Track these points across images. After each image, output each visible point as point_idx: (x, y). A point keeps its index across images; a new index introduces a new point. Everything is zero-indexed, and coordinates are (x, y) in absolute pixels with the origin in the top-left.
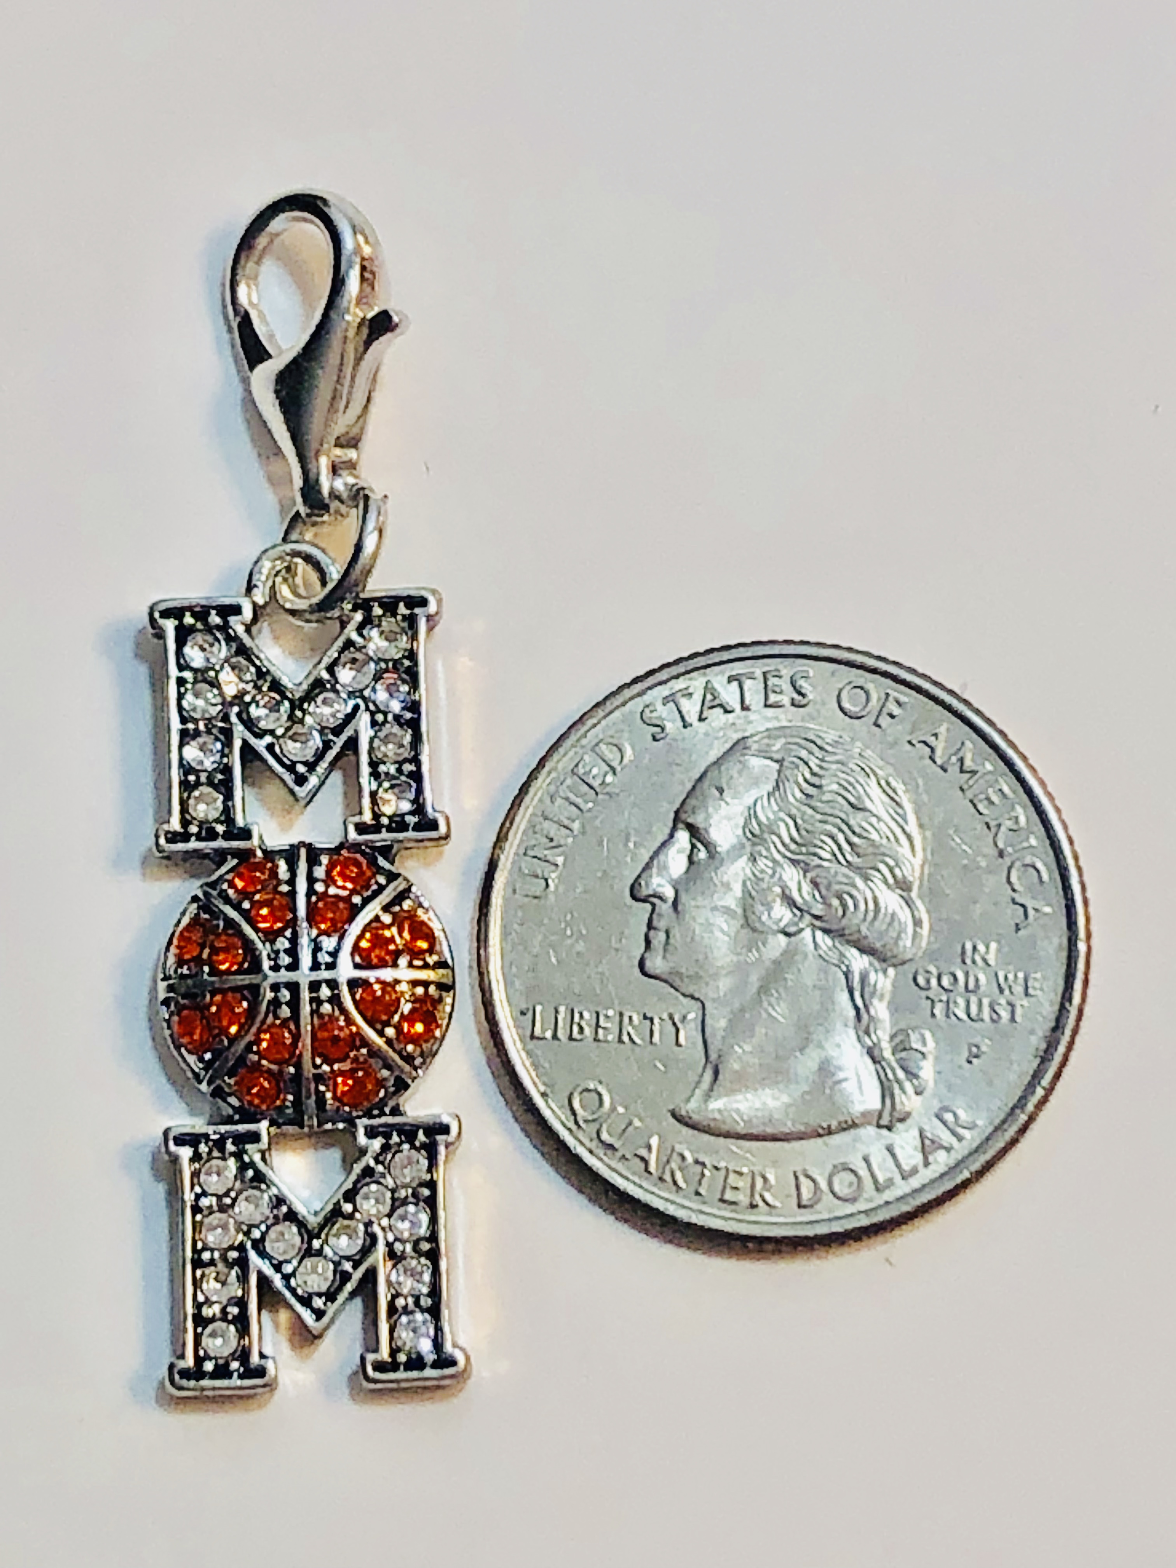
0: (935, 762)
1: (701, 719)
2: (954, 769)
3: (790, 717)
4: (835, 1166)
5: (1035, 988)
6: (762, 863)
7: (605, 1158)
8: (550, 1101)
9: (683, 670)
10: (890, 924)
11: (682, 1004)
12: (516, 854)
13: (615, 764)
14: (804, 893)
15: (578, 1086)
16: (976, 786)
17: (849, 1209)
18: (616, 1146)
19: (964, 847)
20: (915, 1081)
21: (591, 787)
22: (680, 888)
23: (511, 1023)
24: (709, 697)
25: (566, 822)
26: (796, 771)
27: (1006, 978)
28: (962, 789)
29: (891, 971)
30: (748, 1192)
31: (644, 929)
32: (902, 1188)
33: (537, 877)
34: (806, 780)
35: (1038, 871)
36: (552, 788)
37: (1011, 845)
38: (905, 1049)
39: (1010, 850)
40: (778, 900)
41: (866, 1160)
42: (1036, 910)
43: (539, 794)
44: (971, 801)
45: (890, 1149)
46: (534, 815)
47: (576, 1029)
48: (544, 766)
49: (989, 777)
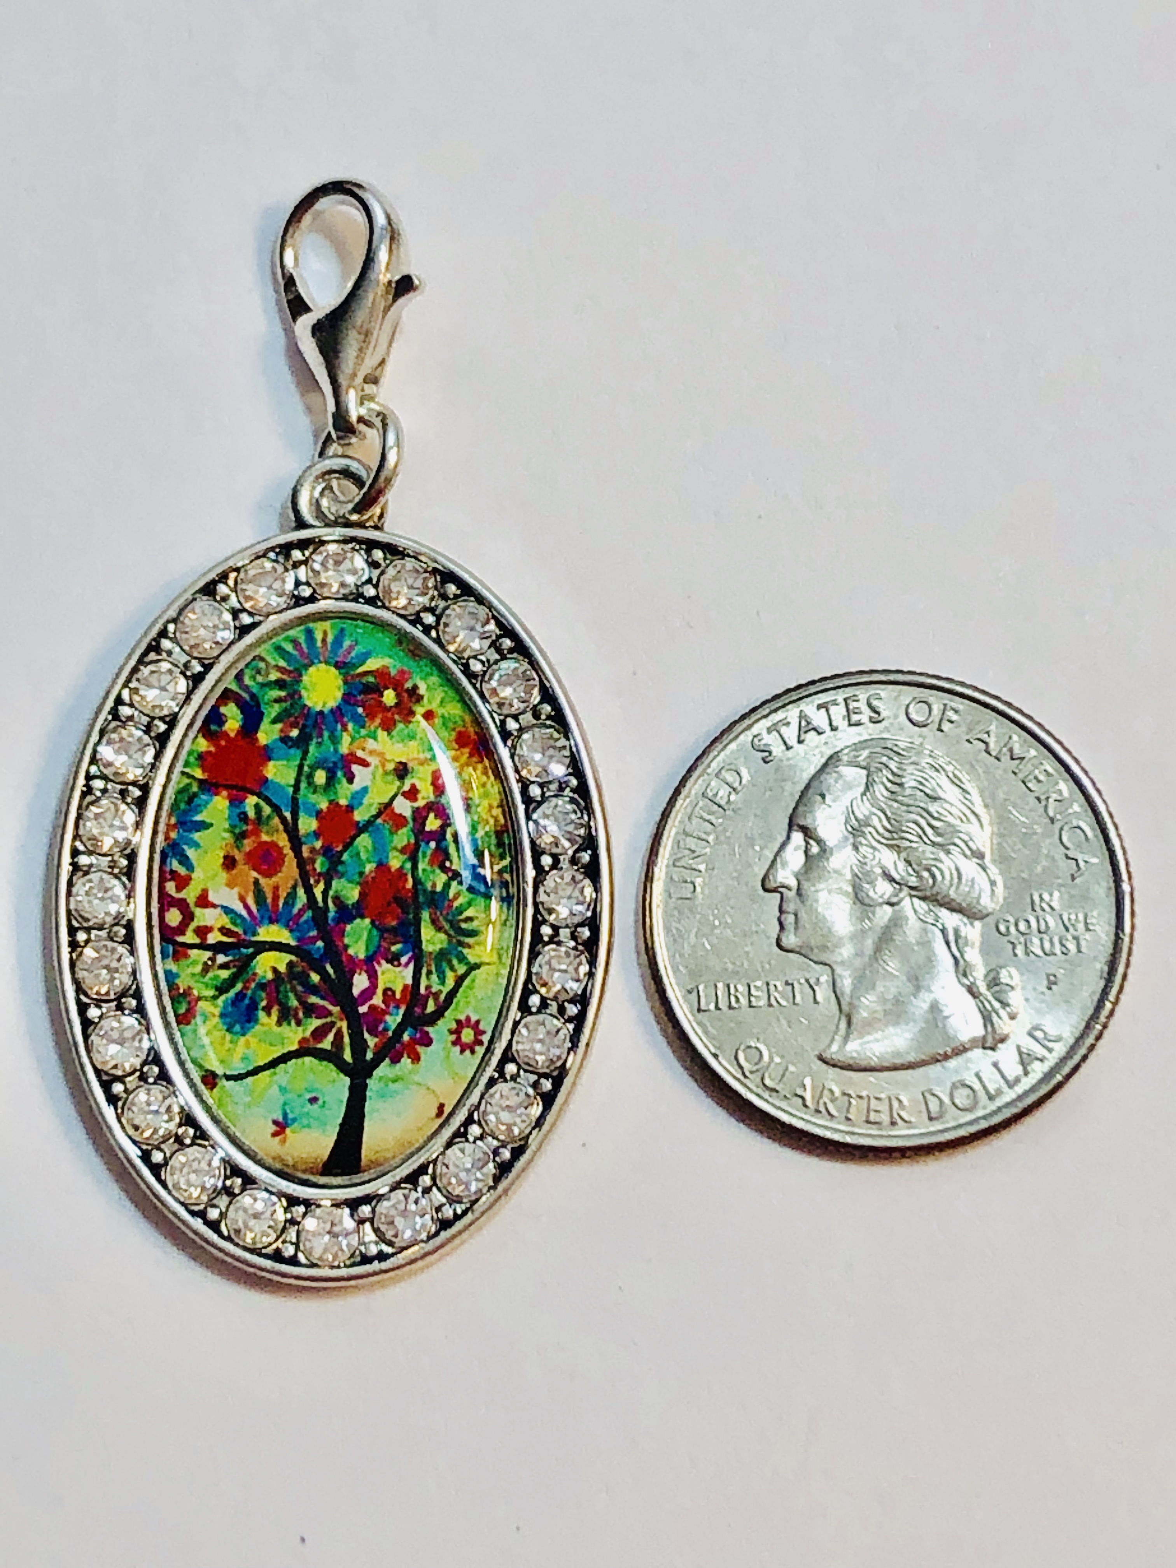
0: (989, 753)
1: (800, 742)
2: (1005, 758)
3: (870, 731)
4: (954, 1084)
5: (1093, 924)
6: (862, 849)
7: (770, 1100)
8: (720, 1058)
9: (780, 704)
10: (972, 886)
11: (816, 971)
12: (667, 866)
13: (736, 785)
14: (900, 870)
15: (741, 1044)
16: (1025, 769)
17: (969, 1117)
18: (778, 1088)
19: (1023, 819)
20: (1008, 1009)
21: (720, 806)
22: (801, 878)
23: (681, 1001)
24: (803, 723)
25: (704, 836)
26: (880, 774)
27: (1069, 919)
28: (1015, 773)
29: (977, 924)
30: (888, 1113)
31: (778, 914)
32: (1009, 1095)
33: (686, 882)
34: (890, 781)
35: (1083, 831)
36: (689, 810)
37: (1060, 813)
38: (997, 985)
39: (1058, 817)
40: (880, 879)
41: (978, 1075)
42: (1086, 862)
43: (679, 818)
44: (1024, 782)
45: (995, 1065)
46: (677, 833)
47: (733, 999)
48: (680, 793)
49: (1035, 761)
